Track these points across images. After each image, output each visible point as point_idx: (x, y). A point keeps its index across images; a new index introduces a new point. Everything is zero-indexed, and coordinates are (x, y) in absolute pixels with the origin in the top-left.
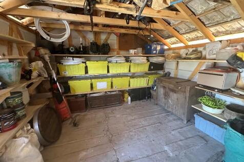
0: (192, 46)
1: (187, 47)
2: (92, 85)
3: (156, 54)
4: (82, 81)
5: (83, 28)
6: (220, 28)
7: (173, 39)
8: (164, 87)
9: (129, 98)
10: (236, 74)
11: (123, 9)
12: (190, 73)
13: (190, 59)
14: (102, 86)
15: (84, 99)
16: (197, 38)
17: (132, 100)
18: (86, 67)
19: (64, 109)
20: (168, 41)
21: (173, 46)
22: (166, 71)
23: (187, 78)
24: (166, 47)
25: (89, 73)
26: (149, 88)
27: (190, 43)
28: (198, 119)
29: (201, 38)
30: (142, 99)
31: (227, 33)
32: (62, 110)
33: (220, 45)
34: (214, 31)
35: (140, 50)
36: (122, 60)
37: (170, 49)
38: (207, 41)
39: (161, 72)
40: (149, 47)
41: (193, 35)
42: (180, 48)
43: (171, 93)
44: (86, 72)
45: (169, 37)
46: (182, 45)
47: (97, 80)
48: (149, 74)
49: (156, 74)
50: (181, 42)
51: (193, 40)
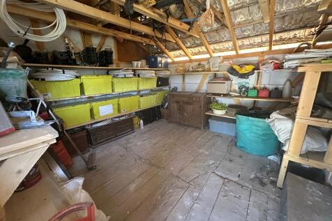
0: (196, 60)
1: (191, 61)
2: (91, 110)
3: (161, 67)
4: (77, 107)
5: (74, 23)
6: (217, 46)
7: (177, 53)
8: (178, 102)
9: (142, 121)
10: (229, 82)
11: (156, 15)
12: (197, 86)
13: (198, 71)
14: (106, 111)
15: (84, 133)
16: (199, 53)
17: (144, 124)
18: (81, 85)
19: (61, 153)
20: (172, 54)
21: (176, 60)
22: (172, 86)
23: (194, 91)
24: (169, 60)
25: (86, 94)
26: (158, 107)
27: (194, 57)
28: (212, 123)
29: (203, 53)
30: (153, 121)
31: (221, 51)
32: (59, 154)
33: (219, 60)
34: (213, 48)
35: (144, 62)
36: (130, 74)
37: (173, 63)
38: (208, 56)
39: (167, 88)
40: (153, 60)
41: (196, 50)
42: (184, 62)
43: (186, 106)
44: (82, 92)
45: (174, 49)
46: (187, 58)
47: (99, 103)
48: (158, 91)
49: (161, 90)
50: (187, 55)
51: (196, 54)
